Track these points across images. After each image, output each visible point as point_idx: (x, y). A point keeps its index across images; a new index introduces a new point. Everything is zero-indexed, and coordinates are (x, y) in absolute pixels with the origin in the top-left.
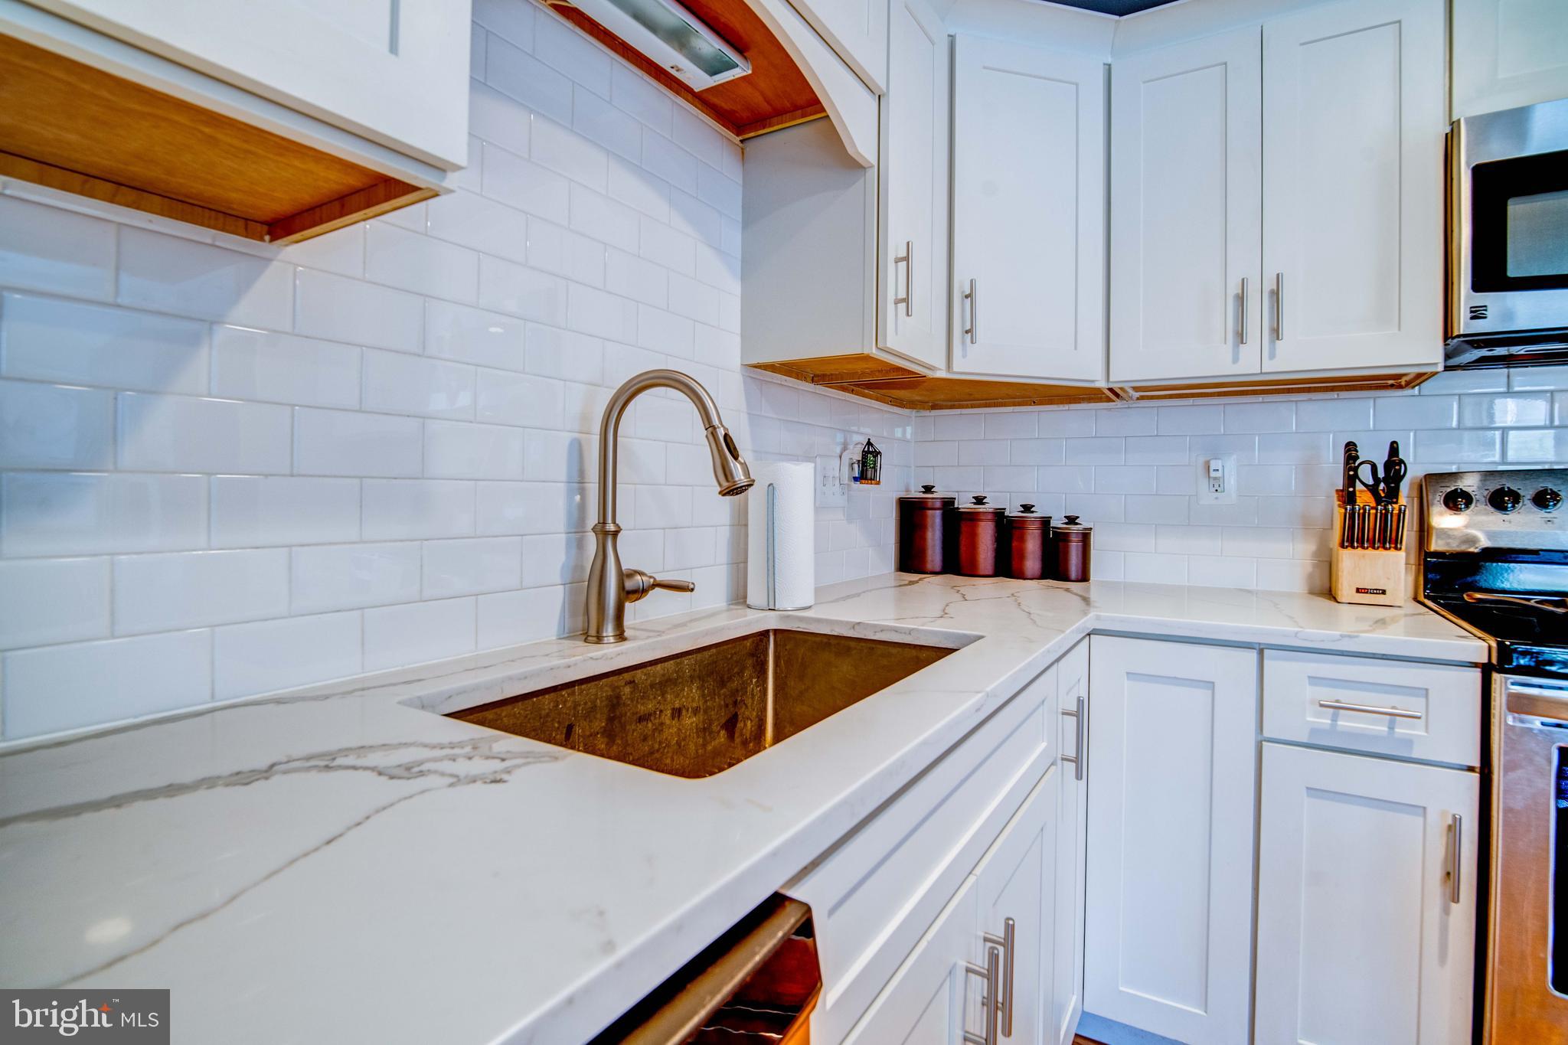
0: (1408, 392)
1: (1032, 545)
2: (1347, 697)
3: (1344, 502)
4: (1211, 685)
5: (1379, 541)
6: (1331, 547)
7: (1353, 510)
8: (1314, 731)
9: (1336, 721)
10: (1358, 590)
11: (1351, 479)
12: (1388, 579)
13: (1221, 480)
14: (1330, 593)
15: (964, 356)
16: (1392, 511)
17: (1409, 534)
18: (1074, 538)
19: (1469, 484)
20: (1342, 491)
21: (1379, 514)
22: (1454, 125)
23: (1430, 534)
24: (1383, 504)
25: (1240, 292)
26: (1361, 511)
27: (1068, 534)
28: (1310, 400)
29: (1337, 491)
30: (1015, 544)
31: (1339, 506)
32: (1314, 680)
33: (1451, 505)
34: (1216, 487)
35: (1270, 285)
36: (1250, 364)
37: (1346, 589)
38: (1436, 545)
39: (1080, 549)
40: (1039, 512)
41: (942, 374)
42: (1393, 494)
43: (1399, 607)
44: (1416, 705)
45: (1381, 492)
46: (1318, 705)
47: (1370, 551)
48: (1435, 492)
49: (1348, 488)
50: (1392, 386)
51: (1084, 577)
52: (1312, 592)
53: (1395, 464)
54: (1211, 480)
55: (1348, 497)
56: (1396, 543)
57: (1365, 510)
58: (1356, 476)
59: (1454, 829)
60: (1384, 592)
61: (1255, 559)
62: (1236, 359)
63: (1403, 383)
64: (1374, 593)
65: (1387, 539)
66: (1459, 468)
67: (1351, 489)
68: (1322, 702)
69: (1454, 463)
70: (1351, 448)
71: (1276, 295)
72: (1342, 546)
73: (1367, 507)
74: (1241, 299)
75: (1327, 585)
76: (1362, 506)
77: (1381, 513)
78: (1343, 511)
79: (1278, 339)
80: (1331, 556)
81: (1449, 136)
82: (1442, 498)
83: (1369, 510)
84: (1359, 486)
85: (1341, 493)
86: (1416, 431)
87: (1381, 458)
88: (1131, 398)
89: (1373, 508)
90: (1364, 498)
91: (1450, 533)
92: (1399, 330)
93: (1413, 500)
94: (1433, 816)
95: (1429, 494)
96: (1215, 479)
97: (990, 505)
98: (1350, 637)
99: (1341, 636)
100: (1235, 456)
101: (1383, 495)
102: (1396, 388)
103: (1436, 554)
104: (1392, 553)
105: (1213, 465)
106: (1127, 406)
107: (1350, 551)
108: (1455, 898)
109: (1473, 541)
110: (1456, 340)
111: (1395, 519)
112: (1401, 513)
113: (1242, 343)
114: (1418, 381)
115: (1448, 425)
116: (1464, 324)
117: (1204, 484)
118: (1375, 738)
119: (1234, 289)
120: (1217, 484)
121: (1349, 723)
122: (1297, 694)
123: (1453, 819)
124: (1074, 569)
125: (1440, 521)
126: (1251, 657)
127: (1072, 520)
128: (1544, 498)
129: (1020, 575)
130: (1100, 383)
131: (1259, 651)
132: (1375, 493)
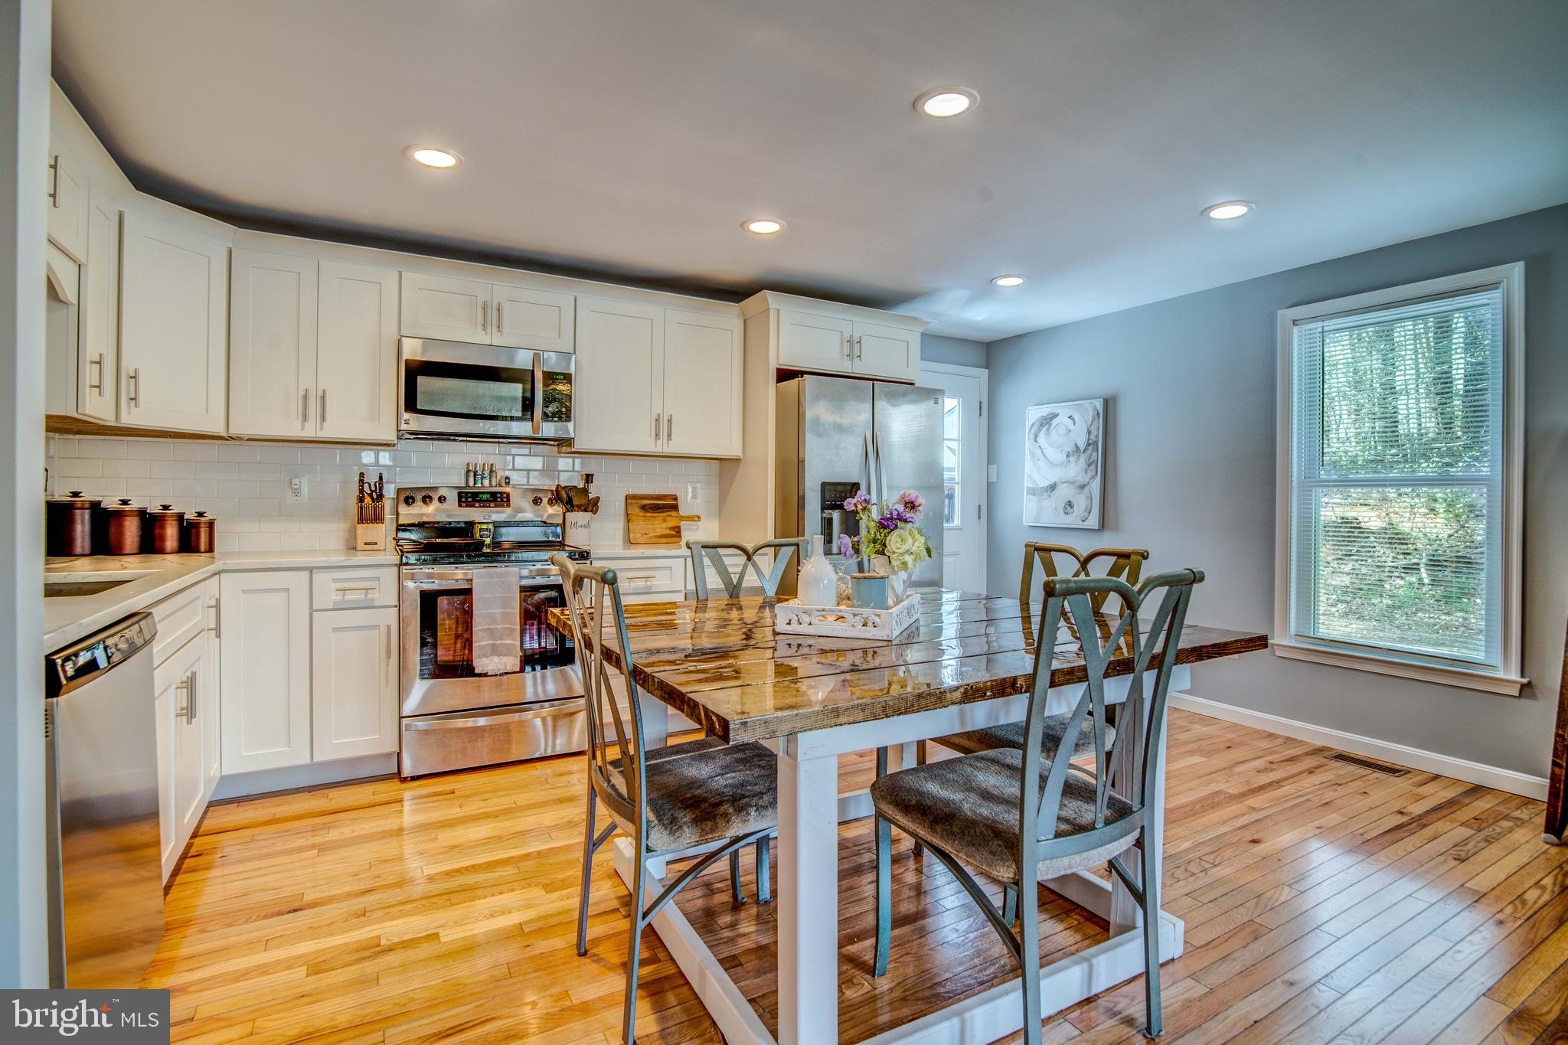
1: (171, 532)
2: (348, 585)
3: (359, 502)
4: (287, 590)
5: (374, 520)
6: (353, 523)
7: (362, 505)
8: (336, 603)
9: (345, 596)
10: (365, 544)
11: (362, 491)
12: (382, 537)
13: (299, 490)
14: (354, 546)
15: (129, 414)
16: (379, 505)
17: (388, 516)
18: (202, 525)
20: (359, 496)
21: (374, 507)
23: (399, 515)
24: (376, 502)
25: (305, 394)
26: (366, 506)
27: (199, 524)
29: (357, 496)
30: (157, 531)
31: (356, 505)
32: (336, 579)
33: (407, 502)
35: (320, 393)
36: (310, 432)
37: (360, 545)
38: (401, 521)
39: (207, 532)
40: (175, 509)
41: (113, 424)
42: (380, 497)
44: (374, 584)
45: (374, 497)
46: (337, 591)
47: (371, 524)
48: (401, 496)
49: (361, 495)
51: (210, 549)
52: (349, 549)
53: (379, 484)
54: (293, 490)
55: (361, 500)
56: (383, 521)
58: (362, 489)
59: (389, 631)
60: (379, 543)
61: (320, 533)
62: (303, 427)
64: (372, 544)
65: (377, 518)
66: (411, 486)
70: (362, 474)
71: (323, 398)
72: (358, 523)
73: (369, 503)
74: (305, 398)
75: (354, 543)
76: (366, 503)
78: (358, 506)
79: (324, 420)
80: (354, 529)
82: (404, 499)
83: (369, 506)
84: (365, 494)
85: (358, 498)
86: (389, 467)
87: (375, 480)
88: (243, 440)
89: (371, 504)
90: (368, 500)
91: (407, 514)
92: (380, 424)
93: (394, 500)
94: (382, 627)
95: (399, 497)
96: (296, 489)
97: (135, 505)
98: (349, 559)
100: (306, 477)
101: (376, 498)
102: (387, 446)
103: (402, 525)
104: (381, 524)
105: (295, 481)
106: (240, 444)
107: (361, 525)
108: (389, 656)
110: (402, 430)
111: (382, 509)
112: (385, 506)
113: (306, 419)
116: (403, 427)
117: (289, 494)
118: (360, 601)
119: (302, 393)
120: (297, 493)
121: (350, 596)
122: (327, 587)
123: (389, 627)
124: (203, 545)
125: (403, 509)
126: (307, 573)
127: (201, 514)
128: (442, 499)
129: (161, 551)
130: (223, 433)
131: (311, 570)
132: (371, 497)
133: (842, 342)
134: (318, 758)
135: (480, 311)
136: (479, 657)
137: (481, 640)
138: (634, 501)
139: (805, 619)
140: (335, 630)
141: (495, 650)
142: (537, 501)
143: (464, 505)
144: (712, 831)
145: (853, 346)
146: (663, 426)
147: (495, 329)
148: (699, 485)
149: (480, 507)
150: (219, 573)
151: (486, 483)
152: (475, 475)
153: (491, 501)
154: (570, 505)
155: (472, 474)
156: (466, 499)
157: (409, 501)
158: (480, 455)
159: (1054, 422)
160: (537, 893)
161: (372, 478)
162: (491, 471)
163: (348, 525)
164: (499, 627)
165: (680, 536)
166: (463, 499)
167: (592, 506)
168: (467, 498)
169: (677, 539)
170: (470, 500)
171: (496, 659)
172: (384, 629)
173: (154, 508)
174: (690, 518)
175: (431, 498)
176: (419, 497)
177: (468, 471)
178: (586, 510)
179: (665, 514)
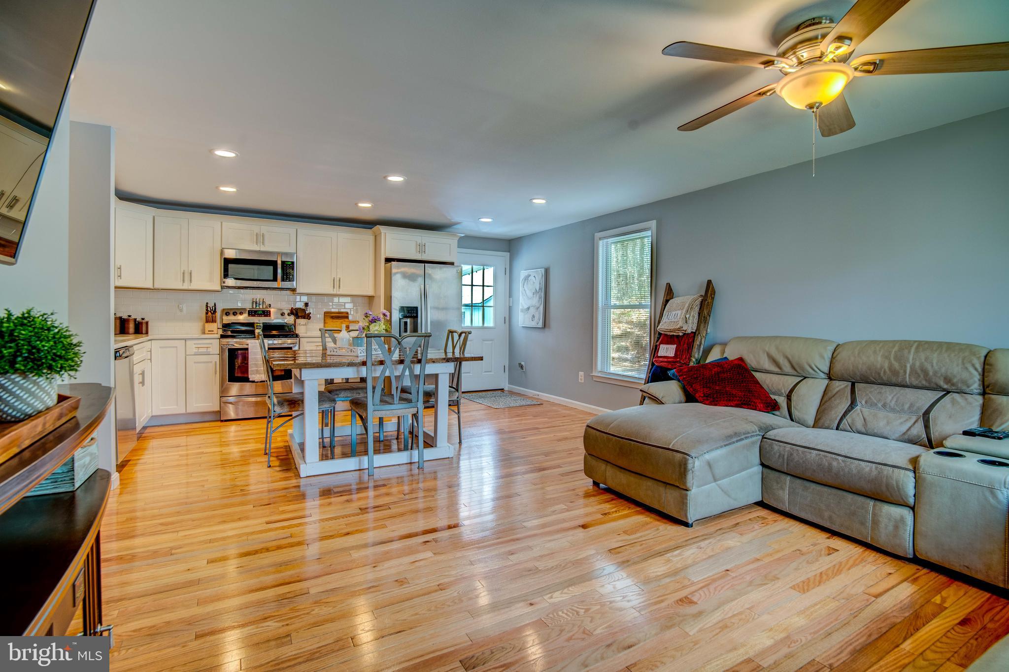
0: (216, 294)
1: (131, 327)
4: (176, 347)
5: (213, 321)
7: (208, 316)
8: (195, 352)
10: (209, 331)
11: (207, 310)
12: (214, 328)
14: (204, 332)
17: (219, 320)
18: (144, 323)
19: (228, 311)
22: (222, 248)
23: (223, 320)
27: (142, 322)
28: (198, 294)
29: (205, 312)
30: (126, 325)
32: (195, 344)
35: (189, 272)
36: (185, 287)
37: (207, 332)
39: (146, 326)
40: (133, 317)
42: (215, 313)
44: (210, 345)
45: (213, 312)
46: (195, 348)
47: (211, 323)
50: (213, 292)
51: (147, 333)
53: (216, 307)
55: (207, 313)
56: (215, 322)
57: (210, 316)
60: (213, 331)
61: (191, 326)
62: (183, 285)
63: (215, 292)
64: (211, 331)
70: (207, 303)
71: (191, 273)
72: (206, 323)
74: (184, 273)
75: (204, 330)
77: (213, 316)
78: (206, 316)
79: (191, 281)
80: (204, 325)
81: (220, 252)
82: (225, 313)
84: (209, 311)
86: (220, 301)
90: (210, 313)
92: (215, 283)
93: (219, 314)
95: (222, 312)
100: (185, 304)
103: (224, 323)
105: (180, 306)
108: (216, 374)
109: (230, 321)
110: (223, 286)
111: (216, 317)
113: (184, 282)
114: (217, 292)
116: (224, 284)
117: (178, 311)
118: (205, 352)
119: (182, 271)
120: (181, 310)
121: (201, 350)
122: (192, 346)
123: (216, 362)
124: (144, 331)
125: (225, 318)
126: (184, 341)
127: (143, 319)
128: (241, 313)
129: (128, 333)
130: (151, 286)
131: (185, 340)
133: (417, 246)
134: (189, 411)
135: (255, 237)
136: (251, 374)
137: (251, 368)
138: (328, 314)
139: (335, 350)
140: (195, 362)
141: (257, 372)
142: (283, 314)
143: (251, 315)
144: (294, 407)
145: (421, 248)
146: (336, 283)
147: (261, 244)
148: (359, 308)
149: (257, 316)
150: (151, 340)
151: (261, 307)
152: (256, 303)
153: (262, 314)
154: (298, 316)
157: (227, 314)
158: (258, 295)
159: (530, 278)
160: (260, 444)
161: (211, 305)
162: (263, 302)
163: (202, 324)
164: (259, 363)
166: (250, 313)
167: (307, 317)
168: (252, 313)
171: (258, 375)
172: (214, 362)
173: (125, 316)
174: (354, 322)
175: (236, 313)
176: (231, 312)
177: (253, 302)
178: (304, 318)
179: (342, 320)
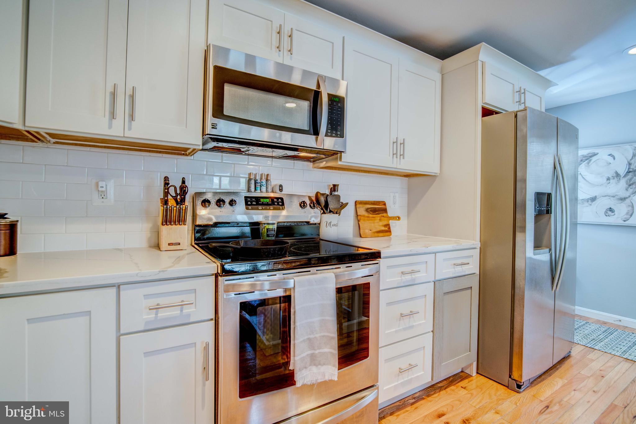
0: (189, 157)
2: (162, 301)
3: (163, 204)
4: (89, 313)
5: (178, 221)
6: (158, 224)
7: (167, 207)
8: (147, 323)
9: (157, 314)
10: (169, 244)
11: (166, 193)
12: (181, 238)
13: (106, 193)
14: (158, 247)
16: (183, 208)
17: (189, 218)
18: (2, 228)
19: (209, 196)
20: (163, 199)
21: (177, 209)
22: (208, 47)
23: (196, 217)
24: (179, 205)
25: (113, 91)
26: (170, 208)
28: (150, 156)
29: (161, 199)
31: (161, 206)
32: (146, 296)
33: (204, 205)
34: (103, 196)
35: (129, 92)
37: (164, 245)
38: (198, 222)
39: (8, 234)
42: (183, 200)
43: (185, 250)
44: (190, 298)
45: (178, 200)
46: (148, 309)
47: (174, 226)
48: (198, 200)
49: (165, 197)
50: (184, 154)
51: (12, 252)
52: (150, 247)
53: (183, 187)
54: (100, 192)
55: (166, 202)
56: (184, 222)
57: (172, 207)
58: (168, 192)
59: (206, 348)
60: (179, 244)
61: (123, 233)
62: (110, 127)
63: (188, 154)
64: (175, 245)
65: (180, 220)
66: (206, 190)
67: (166, 198)
68: (150, 308)
69: (204, 189)
70: (166, 179)
71: (132, 97)
72: (163, 225)
73: (173, 206)
74: (114, 95)
75: (158, 242)
76: (170, 206)
77: (178, 209)
78: (163, 208)
79: (133, 120)
80: (158, 229)
81: (206, 51)
82: (201, 203)
83: (173, 208)
84: (170, 197)
85: (162, 200)
86: (192, 174)
87: (178, 184)
88: (49, 141)
89: (175, 207)
90: (172, 202)
91: (203, 216)
92: (186, 128)
93: (191, 203)
94: (198, 345)
95: (196, 201)
96: (102, 191)
98: (163, 271)
99: (159, 271)
100: (113, 181)
101: (179, 201)
102: (185, 155)
103: (199, 226)
104: (183, 226)
105: (101, 184)
106: (46, 146)
107: (166, 226)
108: (207, 379)
109: (210, 219)
110: (207, 136)
111: (184, 211)
112: (186, 209)
113: (113, 118)
114: (193, 153)
115: (203, 173)
117: (95, 196)
118: (175, 318)
119: (110, 89)
120: (103, 195)
121: (163, 314)
122: (137, 306)
124: (3, 248)
125: (201, 212)
126: (114, 290)
127: (1, 216)
128: (232, 203)
131: (118, 287)
132: (176, 200)
133: (514, 93)
135: (275, 35)
136: (300, 370)
137: (302, 353)
138: (361, 205)
140: (147, 354)
141: (314, 360)
142: (303, 206)
143: (250, 207)
146: (398, 148)
147: (286, 53)
148: (396, 195)
149: (262, 209)
151: (265, 189)
152: (255, 183)
153: (270, 205)
154: (326, 208)
155: (253, 182)
156: (251, 202)
157: (206, 203)
159: (594, 159)
161: (175, 182)
164: (317, 336)
165: (390, 232)
166: (249, 203)
169: (388, 233)
170: (254, 203)
171: (314, 369)
174: (394, 219)
175: (224, 202)
176: (214, 201)
178: (336, 213)
179: (380, 215)
